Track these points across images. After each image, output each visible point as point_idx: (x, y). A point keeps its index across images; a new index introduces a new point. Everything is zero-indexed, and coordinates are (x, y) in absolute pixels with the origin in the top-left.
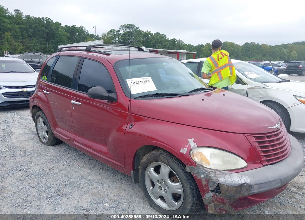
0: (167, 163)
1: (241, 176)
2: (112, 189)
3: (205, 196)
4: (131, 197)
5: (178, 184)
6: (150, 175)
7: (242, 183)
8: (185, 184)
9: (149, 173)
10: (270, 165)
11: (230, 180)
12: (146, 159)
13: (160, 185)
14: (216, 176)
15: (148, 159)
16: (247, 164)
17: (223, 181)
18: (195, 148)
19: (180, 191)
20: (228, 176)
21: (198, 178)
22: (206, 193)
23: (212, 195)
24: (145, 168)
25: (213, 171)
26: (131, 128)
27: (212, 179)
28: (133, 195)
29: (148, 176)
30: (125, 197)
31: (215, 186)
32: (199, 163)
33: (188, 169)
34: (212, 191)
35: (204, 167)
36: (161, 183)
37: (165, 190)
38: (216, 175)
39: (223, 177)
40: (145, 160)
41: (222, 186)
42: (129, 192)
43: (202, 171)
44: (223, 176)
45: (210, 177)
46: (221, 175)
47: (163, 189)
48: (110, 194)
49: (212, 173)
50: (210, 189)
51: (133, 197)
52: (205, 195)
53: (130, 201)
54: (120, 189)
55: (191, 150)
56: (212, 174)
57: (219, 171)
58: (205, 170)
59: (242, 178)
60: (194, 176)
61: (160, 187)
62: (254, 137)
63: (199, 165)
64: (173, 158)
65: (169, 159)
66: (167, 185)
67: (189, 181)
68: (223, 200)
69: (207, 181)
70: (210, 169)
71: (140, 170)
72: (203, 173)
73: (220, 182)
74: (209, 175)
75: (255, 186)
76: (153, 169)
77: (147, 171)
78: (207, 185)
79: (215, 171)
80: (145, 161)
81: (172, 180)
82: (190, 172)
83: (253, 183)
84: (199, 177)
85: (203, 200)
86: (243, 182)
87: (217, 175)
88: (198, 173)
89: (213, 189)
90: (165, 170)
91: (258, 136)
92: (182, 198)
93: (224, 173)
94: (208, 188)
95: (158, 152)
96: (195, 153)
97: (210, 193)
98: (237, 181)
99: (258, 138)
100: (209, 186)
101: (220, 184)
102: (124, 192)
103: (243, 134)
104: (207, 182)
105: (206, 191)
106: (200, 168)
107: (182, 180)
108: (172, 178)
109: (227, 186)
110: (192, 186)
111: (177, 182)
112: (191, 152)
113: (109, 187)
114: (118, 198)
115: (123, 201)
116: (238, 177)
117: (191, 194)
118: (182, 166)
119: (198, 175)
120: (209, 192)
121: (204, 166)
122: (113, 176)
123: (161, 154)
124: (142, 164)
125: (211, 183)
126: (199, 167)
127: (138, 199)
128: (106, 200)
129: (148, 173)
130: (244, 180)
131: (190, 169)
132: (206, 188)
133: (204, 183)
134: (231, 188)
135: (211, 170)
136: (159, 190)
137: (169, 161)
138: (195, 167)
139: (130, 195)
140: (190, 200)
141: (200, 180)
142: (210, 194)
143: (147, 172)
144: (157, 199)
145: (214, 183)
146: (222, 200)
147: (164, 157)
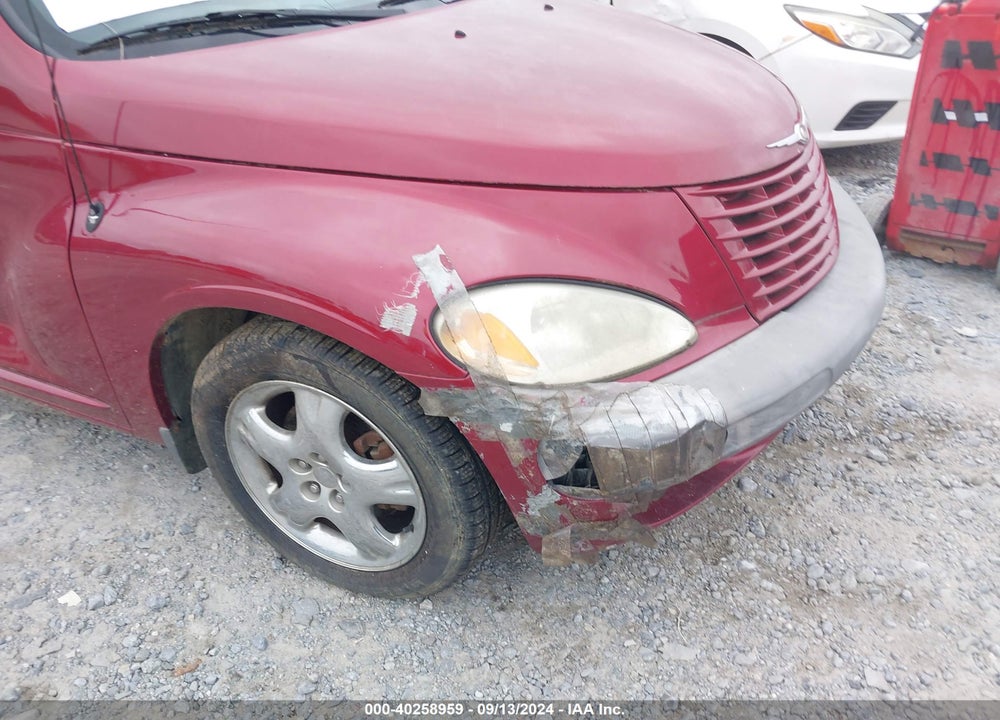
0: (323, 382)
1: (681, 394)
2: (93, 510)
3: (527, 507)
4: (189, 532)
5: (392, 464)
6: (250, 438)
7: (691, 427)
8: (426, 469)
9: (242, 429)
10: (784, 314)
11: (635, 421)
12: (212, 374)
13: (306, 475)
14: (569, 417)
15: (224, 373)
16: (696, 327)
17: (607, 433)
18: (454, 299)
19: (405, 494)
20: (623, 404)
21: (484, 438)
22: (529, 493)
23: (557, 497)
24: (220, 412)
25: (552, 393)
26: (99, 222)
27: (553, 433)
28: (197, 520)
29: (244, 441)
30: (160, 538)
31: (570, 463)
32: (486, 371)
33: (433, 404)
34: (557, 482)
35: (512, 384)
36: (309, 467)
37: (335, 492)
38: (567, 409)
39: (601, 415)
40: (209, 377)
41: (602, 455)
42: (174, 505)
43: (504, 402)
44: (602, 407)
45: (542, 426)
46: (590, 405)
47: (326, 491)
48: (86, 539)
49: (549, 405)
50: (549, 475)
51: (200, 531)
52: (525, 502)
53: (186, 551)
54: (130, 500)
55: (436, 310)
56: (552, 411)
57: (582, 386)
58: (518, 398)
59: (685, 402)
60: (465, 429)
61: (310, 483)
62: (718, 196)
63: (485, 377)
64: (351, 357)
65: (328, 362)
66: (340, 476)
67: (446, 451)
68: (609, 506)
69: (532, 444)
70: (541, 386)
71: (198, 424)
72: (509, 413)
73: (591, 441)
74: (535, 418)
75: (740, 425)
76: (262, 409)
77: (233, 421)
78: (532, 463)
79: (561, 392)
80: (210, 384)
81: (362, 450)
82: (443, 415)
83: (734, 414)
84: (493, 432)
85: (519, 520)
86: (692, 424)
87: (572, 411)
88: (486, 415)
89: (560, 475)
90: (319, 410)
91: (733, 192)
92: (420, 520)
93: (602, 392)
94: (538, 472)
95: (266, 337)
96: (458, 322)
97: (547, 491)
98: (666, 420)
99: (731, 200)
100: (542, 465)
101: (594, 448)
102: (152, 512)
103: (671, 189)
104: (532, 449)
105: (530, 485)
106: (494, 391)
107: (411, 450)
108: (358, 443)
109: (623, 451)
110: (457, 469)
111: (387, 456)
112: (440, 322)
113: (75, 501)
114: (126, 549)
115: (153, 558)
116: (668, 402)
117: (459, 504)
118: (400, 389)
119: (486, 427)
120: (545, 487)
121: (511, 379)
122: (92, 443)
123: (284, 342)
124: (201, 396)
125: (551, 451)
126: (485, 386)
127: (220, 534)
128: (66, 571)
129: (239, 431)
130: (697, 408)
131: (443, 403)
132: (527, 473)
133: (517, 454)
134: (642, 459)
135: (546, 394)
136: (307, 498)
137: (333, 375)
138: (468, 392)
139: (181, 521)
140: (457, 529)
141: (497, 448)
142: (549, 496)
143: (234, 428)
144: (308, 527)
145: (564, 447)
146: (603, 507)
147: (302, 358)
